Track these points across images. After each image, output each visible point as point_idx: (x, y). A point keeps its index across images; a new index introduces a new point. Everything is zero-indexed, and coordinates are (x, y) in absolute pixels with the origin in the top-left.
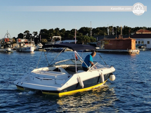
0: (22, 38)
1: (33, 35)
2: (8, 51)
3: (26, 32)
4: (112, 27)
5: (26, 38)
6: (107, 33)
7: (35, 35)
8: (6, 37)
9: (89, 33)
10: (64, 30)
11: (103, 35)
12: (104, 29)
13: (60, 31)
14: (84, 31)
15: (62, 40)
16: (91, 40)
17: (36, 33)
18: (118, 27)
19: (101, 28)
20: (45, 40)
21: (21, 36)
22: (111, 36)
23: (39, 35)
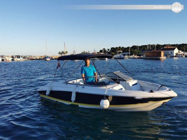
0: (102, 52)
1: (107, 51)
2: (95, 59)
3: (104, 49)
4: (150, 45)
5: (104, 52)
6: (147, 49)
7: (108, 50)
8: (94, 52)
9: (137, 49)
10: (123, 47)
11: (145, 49)
12: (145, 46)
13: (122, 48)
14: (134, 47)
15: (123, 52)
16: (138, 52)
17: (109, 50)
18: (153, 45)
19: (144, 46)
20: (113, 53)
21: (101, 51)
22: (149, 50)
23: (111, 50)
